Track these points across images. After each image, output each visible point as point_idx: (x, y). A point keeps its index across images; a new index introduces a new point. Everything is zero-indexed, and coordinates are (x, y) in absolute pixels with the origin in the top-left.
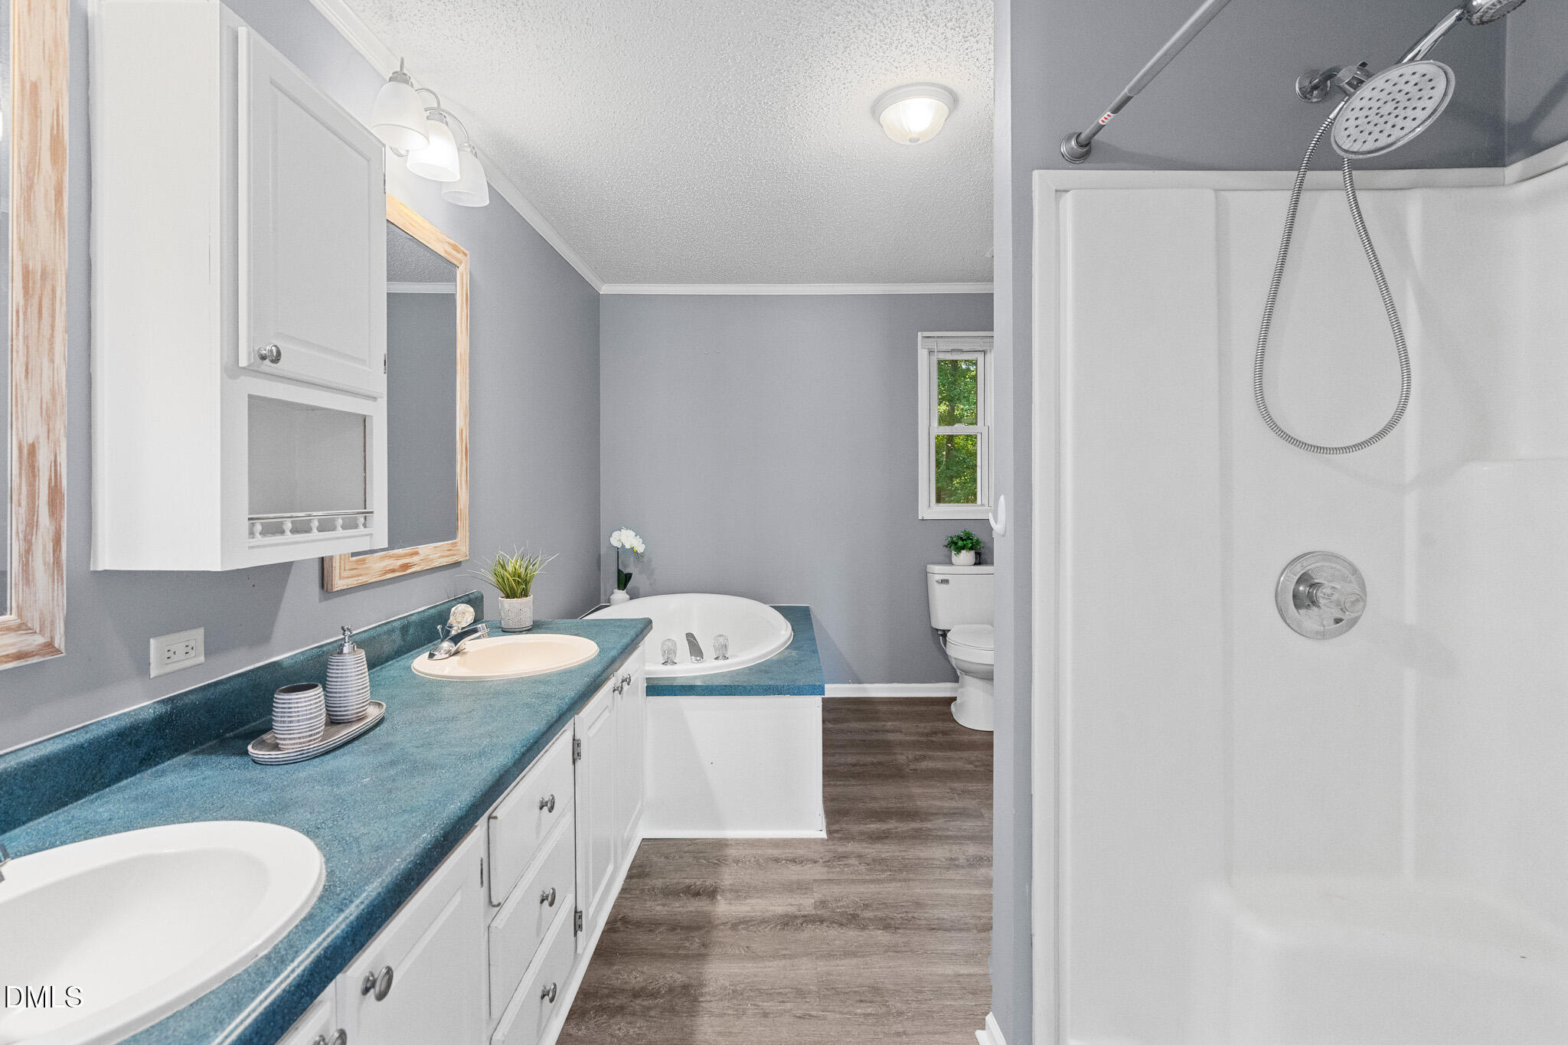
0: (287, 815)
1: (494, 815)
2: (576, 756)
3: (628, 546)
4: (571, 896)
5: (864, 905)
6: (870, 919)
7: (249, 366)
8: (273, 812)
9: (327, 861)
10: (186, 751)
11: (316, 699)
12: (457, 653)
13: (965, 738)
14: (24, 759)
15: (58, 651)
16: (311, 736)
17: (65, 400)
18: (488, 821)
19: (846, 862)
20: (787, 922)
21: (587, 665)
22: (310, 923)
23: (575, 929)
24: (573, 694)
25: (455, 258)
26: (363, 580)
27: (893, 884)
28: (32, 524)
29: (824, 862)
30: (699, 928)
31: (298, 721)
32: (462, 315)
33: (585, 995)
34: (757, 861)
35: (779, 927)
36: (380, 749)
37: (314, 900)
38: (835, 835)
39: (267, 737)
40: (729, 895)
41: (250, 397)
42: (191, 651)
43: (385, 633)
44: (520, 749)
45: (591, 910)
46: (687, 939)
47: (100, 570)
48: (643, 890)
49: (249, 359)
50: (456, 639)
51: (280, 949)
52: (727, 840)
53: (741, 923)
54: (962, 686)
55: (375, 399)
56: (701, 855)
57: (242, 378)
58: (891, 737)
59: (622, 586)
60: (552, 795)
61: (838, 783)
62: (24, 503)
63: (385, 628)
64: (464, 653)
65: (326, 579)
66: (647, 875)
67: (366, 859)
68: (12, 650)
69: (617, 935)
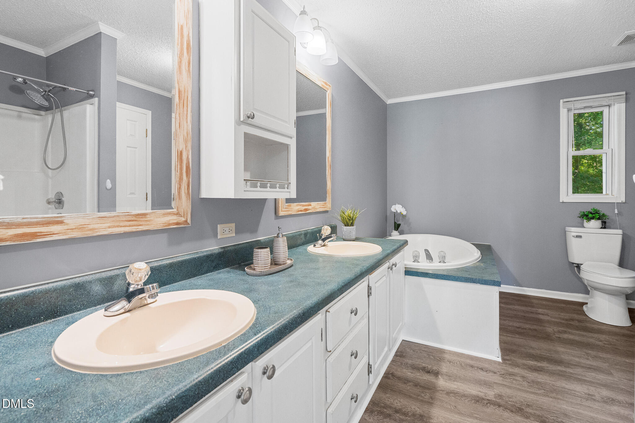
0: (250, 294)
1: (328, 310)
2: (369, 294)
3: (399, 212)
4: (366, 357)
5: (526, 404)
6: (531, 414)
7: (244, 120)
8: (247, 292)
9: (257, 314)
10: (228, 267)
11: (267, 253)
12: (324, 246)
13: (595, 326)
14: (178, 260)
15: (189, 224)
16: (265, 267)
17: (191, 136)
18: (326, 313)
19: (514, 378)
20: (478, 400)
21: (376, 255)
22: (244, 337)
23: (368, 372)
24: (368, 265)
25: (326, 88)
26: (290, 213)
27: (547, 398)
28: (181, 179)
29: (500, 374)
30: (429, 389)
31: (261, 260)
32: (328, 110)
33: (373, 403)
34: (461, 364)
35: (473, 401)
36: (289, 276)
37: (248, 328)
38: (508, 362)
39: (252, 265)
40: (445, 377)
41: (244, 133)
42: (231, 231)
43: (298, 235)
44: (341, 284)
45: (376, 366)
46: (423, 392)
47: (202, 197)
48: (402, 363)
49: (244, 118)
50: (324, 240)
51: (230, 344)
52: (444, 350)
53: (451, 393)
54: (592, 297)
55: (291, 138)
56: (431, 354)
57: (242, 125)
58: (541, 317)
59: (396, 229)
60: (356, 308)
61: (509, 335)
62: (179, 171)
63: (298, 233)
64: (327, 246)
65: (277, 211)
66: (404, 357)
67: (271, 316)
68: (175, 221)
69: (389, 380)
